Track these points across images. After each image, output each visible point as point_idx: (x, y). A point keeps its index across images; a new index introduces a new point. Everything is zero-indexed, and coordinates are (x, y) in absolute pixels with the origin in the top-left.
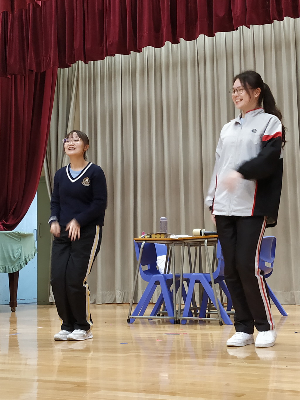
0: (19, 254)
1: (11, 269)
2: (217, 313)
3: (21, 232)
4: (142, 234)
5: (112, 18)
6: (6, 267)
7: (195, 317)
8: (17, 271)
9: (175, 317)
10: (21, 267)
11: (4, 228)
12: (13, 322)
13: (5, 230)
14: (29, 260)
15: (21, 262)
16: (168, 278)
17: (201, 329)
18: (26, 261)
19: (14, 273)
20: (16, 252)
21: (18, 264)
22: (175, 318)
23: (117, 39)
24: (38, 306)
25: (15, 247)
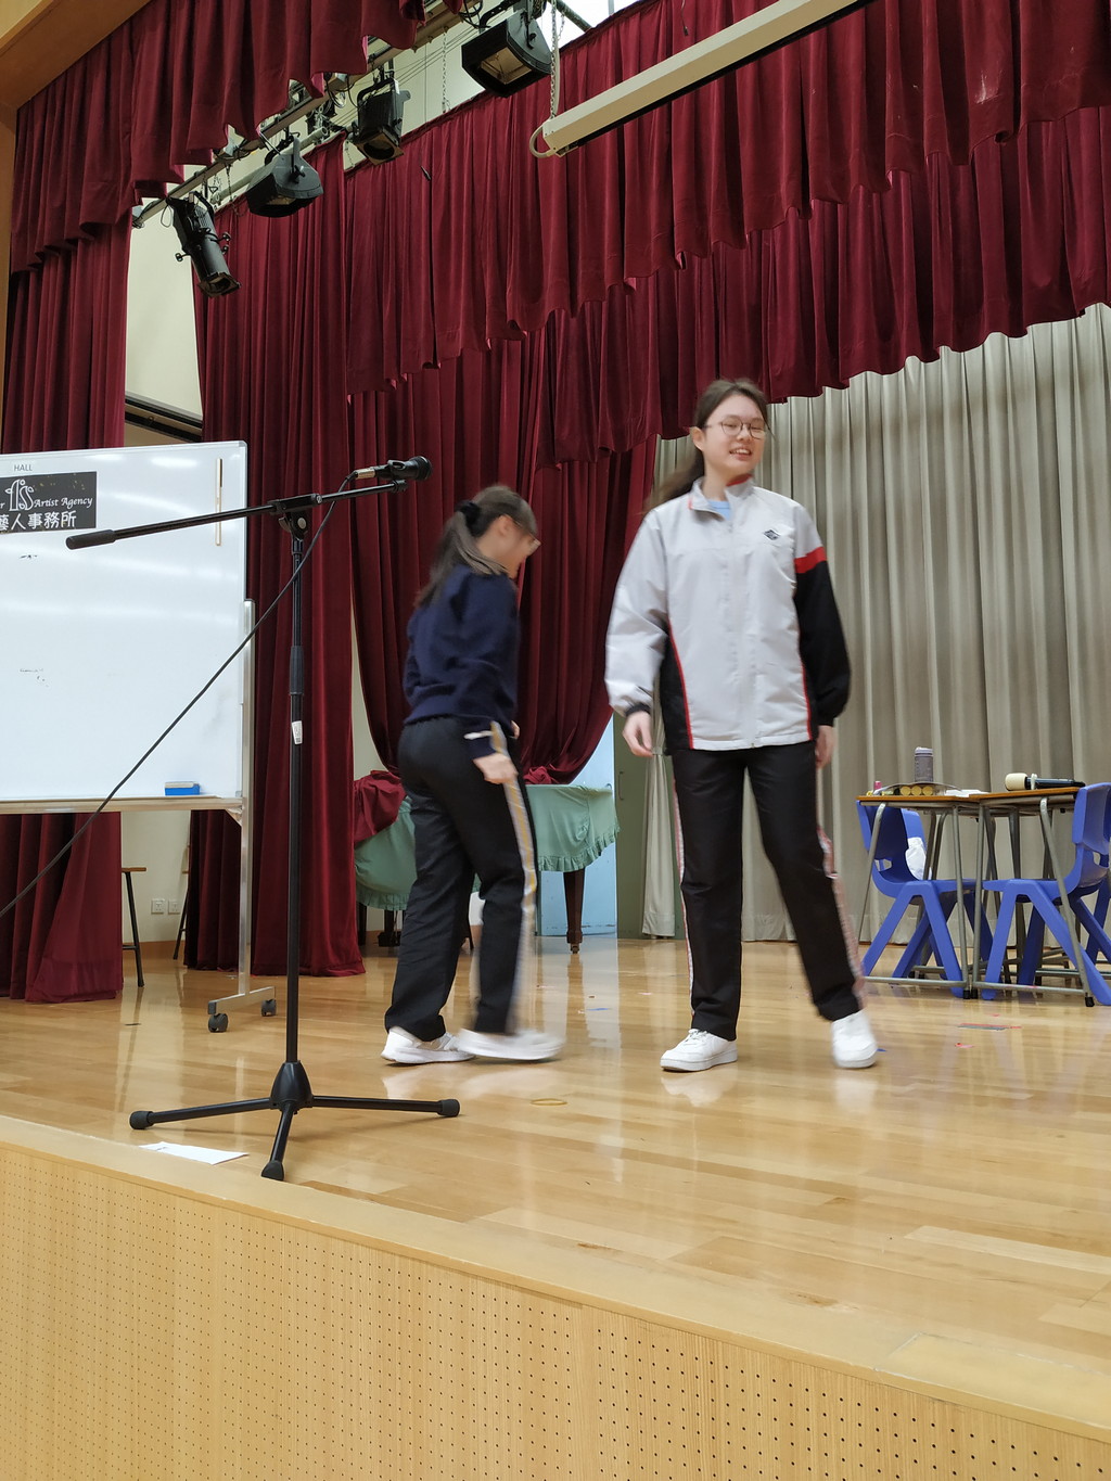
0: (586, 833)
1: (569, 862)
3: (589, 788)
4: (876, 787)
5: (779, 318)
6: (559, 858)
8: (581, 868)
9: (965, 981)
10: (590, 861)
11: (551, 779)
12: (575, 976)
13: (553, 783)
14: (606, 846)
15: (590, 849)
16: (943, 890)
18: (598, 847)
19: (574, 872)
20: (579, 828)
21: (582, 853)
22: (966, 985)
23: (792, 364)
25: (577, 818)
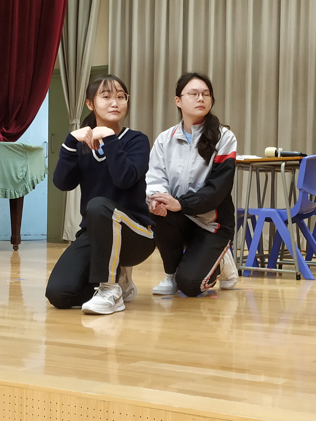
0: (25, 174)
1: (14, 193)
2: (293, 263)
3: (27, 145)
6: (7, 190)
7: (262, 267)
8: (21, 196)
10: (27, 192)
11: (4, 138)
12: (15, 263)
13: (5, 141)
14: (38, 183)
15: (27, 185)
17: (270, 283)
18: (33, 183)
19: (16, 199)
20: (20, 172)
21: (22, 187)
24: (47, 244)
25: (19, 164)
